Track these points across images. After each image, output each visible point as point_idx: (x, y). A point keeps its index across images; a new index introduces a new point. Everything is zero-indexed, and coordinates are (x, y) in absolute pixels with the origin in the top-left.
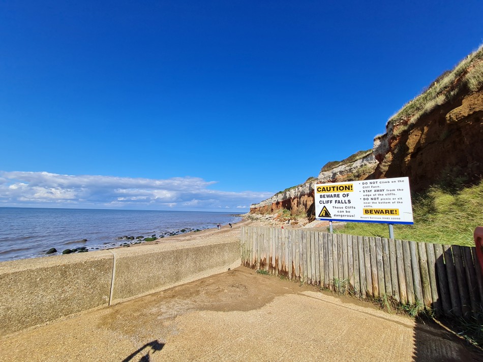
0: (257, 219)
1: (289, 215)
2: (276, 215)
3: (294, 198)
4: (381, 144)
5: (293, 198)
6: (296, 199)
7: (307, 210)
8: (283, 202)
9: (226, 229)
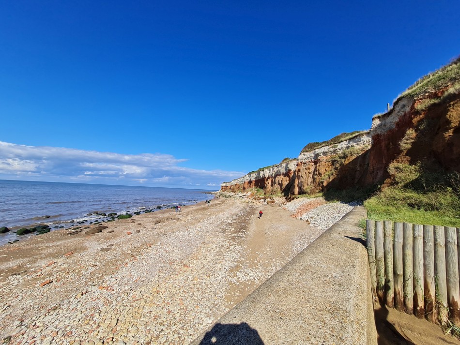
0: (230, 197)
1: (263, 194)
2: (249, 193)
3: (269, 178)
4: (381, 124)
5: (267, 177)
6: (271, 179)
7: (282, 190)
8: (255, 181)
9: (203, 206)
